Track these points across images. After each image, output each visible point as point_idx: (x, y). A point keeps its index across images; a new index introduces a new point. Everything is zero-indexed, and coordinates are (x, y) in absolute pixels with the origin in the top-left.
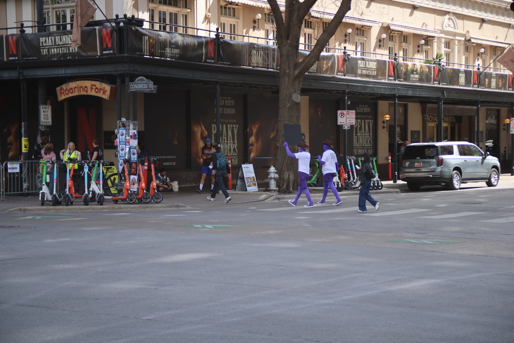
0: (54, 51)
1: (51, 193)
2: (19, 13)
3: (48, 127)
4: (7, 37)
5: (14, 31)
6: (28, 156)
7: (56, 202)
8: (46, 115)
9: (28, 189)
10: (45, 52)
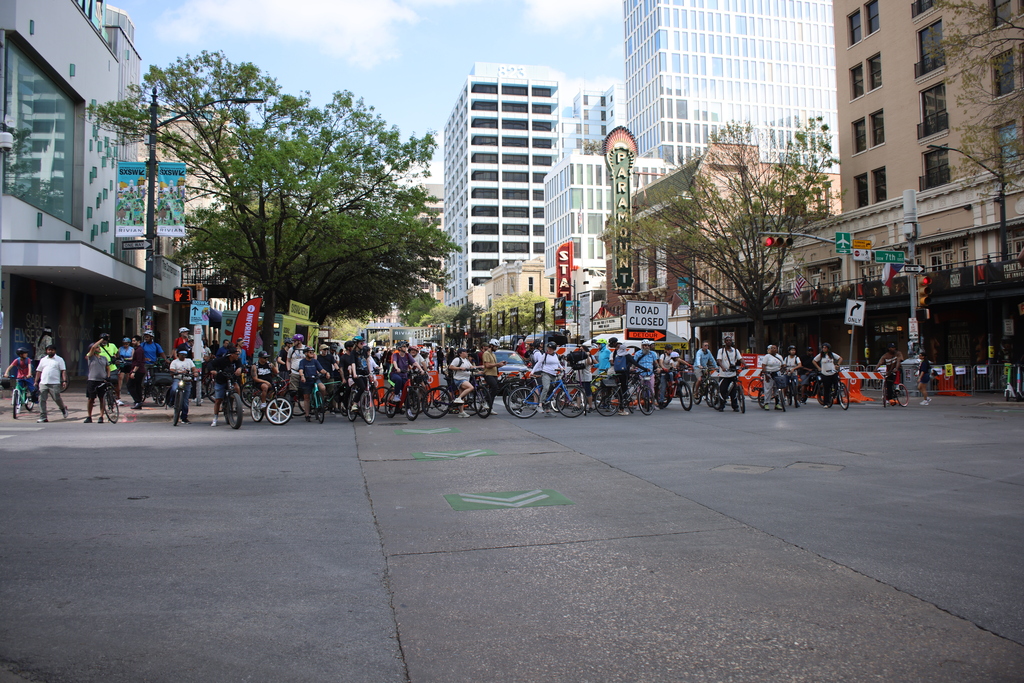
0: (1016, 275)
1: (1015, 391)
2: (985, 247)
3: (1011, 337)
4: (976, 267)
5: (981, 262)
6: (994, 360)
7: (1019, 399)
8: (1008, 327)
9: (995, 387)
10: (1008, 276)
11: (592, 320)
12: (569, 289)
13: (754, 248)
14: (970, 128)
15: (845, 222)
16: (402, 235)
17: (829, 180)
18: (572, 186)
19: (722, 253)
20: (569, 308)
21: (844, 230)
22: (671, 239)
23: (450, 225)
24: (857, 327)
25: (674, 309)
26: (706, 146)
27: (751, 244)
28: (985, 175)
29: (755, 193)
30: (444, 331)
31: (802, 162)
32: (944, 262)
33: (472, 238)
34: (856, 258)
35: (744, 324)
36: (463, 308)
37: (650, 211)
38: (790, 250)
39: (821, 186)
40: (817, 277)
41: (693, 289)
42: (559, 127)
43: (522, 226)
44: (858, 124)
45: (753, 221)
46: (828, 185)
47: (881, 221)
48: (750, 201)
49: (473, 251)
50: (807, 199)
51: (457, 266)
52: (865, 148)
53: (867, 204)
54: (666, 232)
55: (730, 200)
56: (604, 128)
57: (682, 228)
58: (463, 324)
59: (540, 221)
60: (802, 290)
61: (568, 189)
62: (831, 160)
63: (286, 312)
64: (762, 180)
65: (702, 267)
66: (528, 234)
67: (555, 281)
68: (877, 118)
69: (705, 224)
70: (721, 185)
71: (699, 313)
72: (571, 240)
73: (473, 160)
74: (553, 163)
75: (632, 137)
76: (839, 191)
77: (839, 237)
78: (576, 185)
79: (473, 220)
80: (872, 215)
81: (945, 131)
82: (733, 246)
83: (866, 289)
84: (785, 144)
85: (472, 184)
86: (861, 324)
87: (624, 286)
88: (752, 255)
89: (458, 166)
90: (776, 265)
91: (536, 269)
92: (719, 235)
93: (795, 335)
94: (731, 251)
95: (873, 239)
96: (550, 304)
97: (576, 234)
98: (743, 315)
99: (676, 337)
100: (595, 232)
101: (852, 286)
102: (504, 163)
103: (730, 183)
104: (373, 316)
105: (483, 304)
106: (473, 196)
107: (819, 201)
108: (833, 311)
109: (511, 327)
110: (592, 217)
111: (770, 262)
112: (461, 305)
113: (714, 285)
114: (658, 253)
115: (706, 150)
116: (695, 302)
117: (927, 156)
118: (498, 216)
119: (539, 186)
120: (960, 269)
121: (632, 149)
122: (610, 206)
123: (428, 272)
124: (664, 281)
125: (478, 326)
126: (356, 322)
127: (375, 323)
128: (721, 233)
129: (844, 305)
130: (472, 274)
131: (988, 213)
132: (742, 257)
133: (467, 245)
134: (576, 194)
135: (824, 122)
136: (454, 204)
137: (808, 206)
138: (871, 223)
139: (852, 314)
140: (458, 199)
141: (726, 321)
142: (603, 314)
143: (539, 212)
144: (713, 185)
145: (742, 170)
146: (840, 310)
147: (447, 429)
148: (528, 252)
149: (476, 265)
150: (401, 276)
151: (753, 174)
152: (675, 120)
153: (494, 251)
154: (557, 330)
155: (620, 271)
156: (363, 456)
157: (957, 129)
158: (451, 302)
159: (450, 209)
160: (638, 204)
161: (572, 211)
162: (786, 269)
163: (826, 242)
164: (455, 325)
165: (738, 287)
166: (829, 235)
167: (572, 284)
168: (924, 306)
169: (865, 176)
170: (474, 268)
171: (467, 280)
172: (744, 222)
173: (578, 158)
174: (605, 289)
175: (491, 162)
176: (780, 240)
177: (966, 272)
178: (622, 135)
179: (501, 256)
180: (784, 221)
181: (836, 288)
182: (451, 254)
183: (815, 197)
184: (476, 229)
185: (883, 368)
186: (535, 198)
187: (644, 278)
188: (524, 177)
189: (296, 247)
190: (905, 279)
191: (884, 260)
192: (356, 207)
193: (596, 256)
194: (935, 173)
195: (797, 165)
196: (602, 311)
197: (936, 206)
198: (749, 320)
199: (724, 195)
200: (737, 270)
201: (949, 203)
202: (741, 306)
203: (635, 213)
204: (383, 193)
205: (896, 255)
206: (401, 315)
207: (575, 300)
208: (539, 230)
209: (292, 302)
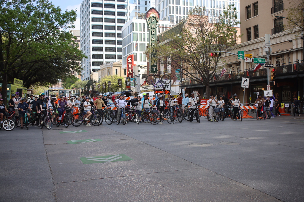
2: (297, 57)
4: (293, 64)
5: (295, 63)
9: (300, 112)
11: (141, 86)
12: (132, 74)
13: (206, 57)
14: (292, 9)
15: (242, 47)
16: (63, 51)
17: (236, 30)
18: (133, 32)
19: (193, 59)
20: (132, 81)
21: (242, 50)
22: (173, 53)
23: (83, 47)
24: (246, 88)
25: (174, 82)
26: (187, 16)
27: (205, 56)
28: (297, 28)
29: (206, 35)
30: (81, 91)
31: (226, 23)
32: (281, 63)
33: (92, 53)
34: (246, 61)
35: (202, 87)
36: (88, 81)
37: (164, 42)
38: (220, 58)
39: (233, 32)
40: (231, 69)
41: (181, 73)
42: (128, 7)
43: (113, 48)
44: (248, 7)
45: (205, 46)
46: (236, 32)
47: (256, 46)
48: (205, 38)
49: (93, 58)
50: (227, 37)
51: (86, 64)
52: (250, 17)
53: (251, 40)
54: (171, 51)
55: (196, 38)
56: (146, 8)
57: (177, 49)
58: (89, 88)
59: (120, 46)
60: (225, 74)
61: (131, 33)
62: (237, 22)
63: (12, 83)
64: (209, 30)
65: (185, 65)
66: (115, 51)
67: (126, 70)
68: (255, 5)
69: (186, 47)
70: (193, 32)
71: (184, 83)
72: (133, 54)
73: (92, 21)
74: (126, 23)
75: (157, 12)
76: (240, 34)
77: (239, 53)
78: (135, 31)
79: (92, 45)
80: (253, 44)
81: (282, 11)
82: (198, 56)
83: (250, 74)
84: (219, 16)
85: (92, 31)
86: (248, 87)
87: (154, 72)
88: (205, 60)
89: (86, 23)
90: (215, 64)
91: (119, 66)
92: (192, 52)
93: (222, 92)
94: (197, 58)
95: (253, 54)
96: (124, 80)
97: (135, 52)
98: (201, 84)
99: (175, 93)
100: (142, 51)
101: (244, 72)
102: (105, 22)
103: (197, 32)
104: (51, 85)
105: (97, 80)
106: (93, 35)
107: (232, 38)
108: (237, 82)
109: (108, 89)
110: (141, 44)
111: (212, 63)
112: (88, 80)
113: (190, 72)
114: (168, 59)
115: (187, 18)
116: (182, 79)
117: (275, 21)
118: (103, 44)
119: (120, 32)
120: (287, 66)
121: (157, 17)
122: (148, 40)
123: (73, 67)
124: (170, 70)
125: (95, 89)
126: (43, 87)
127: (51, 87)
128: (193, 51)
129: (241, 80)
130: (92, 67)
131: (298, 43)
132: (201, 61)
133: (90, 55)
134: (135, 35)
135: (235, 7)
136: (85, 39)
137: (227, 41)
138: (252, 47)
139: (244, 84)
140: (86, 36)
141: (195, 86)
142: (146, 84)
143: (120, 42)
144: (190, 32)
145: (201, 26)
146: (240, 82)
147: (81, 131)
148: (115, 58)
149: (94, 64)
150: (62, 68)
151: (206, 27)
152: (175, 5)
153: (101, 58)
154: (127, 90)
155: (152, 66)
156: (46, 143)
157: (287, 10)
158: (84, 79)
159: (83, 41)
160: (160, 39)
161: (133, 42)
162: (219, 66)
163: (234, 55)
164: (85, 88)
165: (200, 73)
166: (235, 52)
167: (133, 72)
168: (273, 80)
169: (250, 28)
170: (93, 65)
171: (90, 70)
172: (202, 47)
173: (135, 20)
174: (146, 73)
175: (100, 21)
176: (216, 54)
177: (289, 67)
178: (153, 11)
179: (104, 60)
180: (218, 47)
181: (238, 73)
182: (83, 60)
183: (231, 37)
184: (94, 49)
185: (257, 105)
186: (118, 37)
187: (162, 69)
188: (113, 28)
189: (16, 56)
190: (266, 69)
191: (257, 62)
192: (43, 39)
193: (143, 60)
194: (278, 28)
195: (224, 24)
196: (146, 82)
197: (278, 41)
198: (204, 86)
199: (194, 36)
200: (199, 66)
201: (283, 39)
202: (201, 80)
203: (158, 43)
204: (54, 34)
205: (262, 60)
206: (63, 84)
207: (134, 78)
208: (120, 50)
209: (15, 79)
